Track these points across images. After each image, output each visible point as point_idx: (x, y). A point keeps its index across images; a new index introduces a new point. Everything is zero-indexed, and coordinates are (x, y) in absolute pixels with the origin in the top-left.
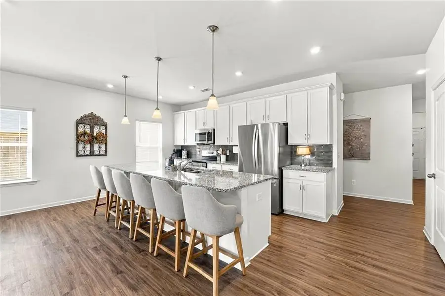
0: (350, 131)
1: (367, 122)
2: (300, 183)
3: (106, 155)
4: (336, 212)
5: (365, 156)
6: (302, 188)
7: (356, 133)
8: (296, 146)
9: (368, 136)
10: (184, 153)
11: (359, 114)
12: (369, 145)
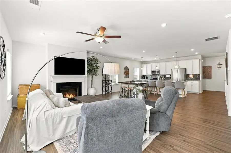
0: (205, 70)
1: (211, 67)
2: (191, 84)
3: (128, 78)
4: (201, 92)
5: (210, 78)
6: (192, 85)
7: (207, 70)
8: (189, 75)
9: (211, 72)
10: (145, 77)
11: (208, 64)
12: (211, 74)
